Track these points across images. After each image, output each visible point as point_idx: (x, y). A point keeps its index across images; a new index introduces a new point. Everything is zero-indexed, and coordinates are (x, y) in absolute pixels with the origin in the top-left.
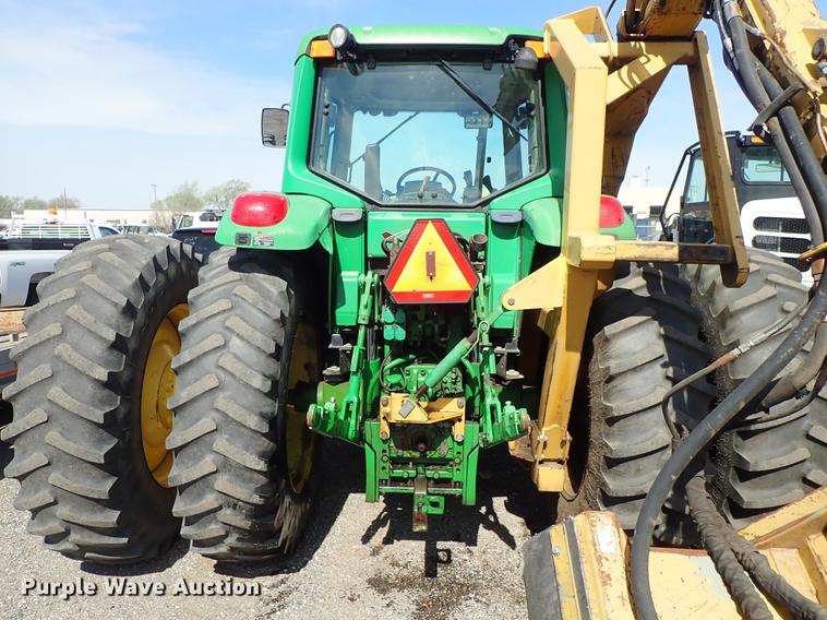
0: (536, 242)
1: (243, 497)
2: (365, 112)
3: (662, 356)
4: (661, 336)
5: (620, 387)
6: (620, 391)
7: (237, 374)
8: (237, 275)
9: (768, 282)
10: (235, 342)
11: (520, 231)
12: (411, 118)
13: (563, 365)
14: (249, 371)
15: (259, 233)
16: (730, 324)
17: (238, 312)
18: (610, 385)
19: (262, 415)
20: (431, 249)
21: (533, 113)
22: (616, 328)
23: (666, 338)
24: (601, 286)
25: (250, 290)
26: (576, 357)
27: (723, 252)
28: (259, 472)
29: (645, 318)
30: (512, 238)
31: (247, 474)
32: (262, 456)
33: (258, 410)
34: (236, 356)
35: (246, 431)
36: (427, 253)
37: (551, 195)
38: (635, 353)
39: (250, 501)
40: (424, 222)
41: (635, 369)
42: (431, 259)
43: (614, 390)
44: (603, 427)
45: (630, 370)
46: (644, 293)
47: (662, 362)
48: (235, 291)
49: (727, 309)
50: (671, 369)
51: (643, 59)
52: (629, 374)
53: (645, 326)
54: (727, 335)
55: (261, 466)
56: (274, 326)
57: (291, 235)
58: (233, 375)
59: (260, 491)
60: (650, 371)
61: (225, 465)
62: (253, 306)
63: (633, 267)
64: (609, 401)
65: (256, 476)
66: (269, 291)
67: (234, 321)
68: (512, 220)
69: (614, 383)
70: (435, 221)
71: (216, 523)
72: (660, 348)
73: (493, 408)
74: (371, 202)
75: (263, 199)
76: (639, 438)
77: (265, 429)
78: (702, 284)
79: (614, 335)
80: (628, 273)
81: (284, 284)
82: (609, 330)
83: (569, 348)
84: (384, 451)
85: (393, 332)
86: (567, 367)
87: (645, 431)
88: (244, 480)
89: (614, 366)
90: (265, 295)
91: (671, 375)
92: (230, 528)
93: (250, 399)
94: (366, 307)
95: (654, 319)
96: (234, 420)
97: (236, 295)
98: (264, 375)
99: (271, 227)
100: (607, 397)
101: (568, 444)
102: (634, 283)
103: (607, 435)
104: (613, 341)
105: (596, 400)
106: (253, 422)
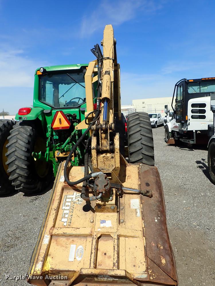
1: (23, 174)
2: (62, 84)
7: (19, 148)
8: (21, 126)
10: (19, 141)
12: (74, 85)
14: (22, 147)
15: (24, 116)
17: (20, 134)
19: (25, 156)
20: (60, 118)
25: (23, 130)
28: (26, 169)
31: (23, 169)
32: (26, 165)
33: (24, 155)
34: (19, 144)
35: (22, 160)
36: (59, 119)
39: (25, 175)
40: (58, 111)
42: (60, 120)
48: (20, 130)
55: (26, 167)
56: (28, 137)
57: (31, 116)
58: (18, 148)
59: (26, 173)
61: (18, 167)
62: (23, 133)
65: (25, 169)
66: (28, 130)
67: (19, 136)
70: (60, 111)
71: (18, 181)
74: (54, 108)
75: (25, 109)
77: (26, 159)
81: (31, 128)
84: (57, 165)
85: (56, 137)
88: (23, 171)
90: (27, 131)
92: (22, 182)
93: (22, 153)
94: (50, 132)
96: (19, 157)
97: (20, 131)
98: (25, 147)
99: (26, 115)
106: (23, 157)
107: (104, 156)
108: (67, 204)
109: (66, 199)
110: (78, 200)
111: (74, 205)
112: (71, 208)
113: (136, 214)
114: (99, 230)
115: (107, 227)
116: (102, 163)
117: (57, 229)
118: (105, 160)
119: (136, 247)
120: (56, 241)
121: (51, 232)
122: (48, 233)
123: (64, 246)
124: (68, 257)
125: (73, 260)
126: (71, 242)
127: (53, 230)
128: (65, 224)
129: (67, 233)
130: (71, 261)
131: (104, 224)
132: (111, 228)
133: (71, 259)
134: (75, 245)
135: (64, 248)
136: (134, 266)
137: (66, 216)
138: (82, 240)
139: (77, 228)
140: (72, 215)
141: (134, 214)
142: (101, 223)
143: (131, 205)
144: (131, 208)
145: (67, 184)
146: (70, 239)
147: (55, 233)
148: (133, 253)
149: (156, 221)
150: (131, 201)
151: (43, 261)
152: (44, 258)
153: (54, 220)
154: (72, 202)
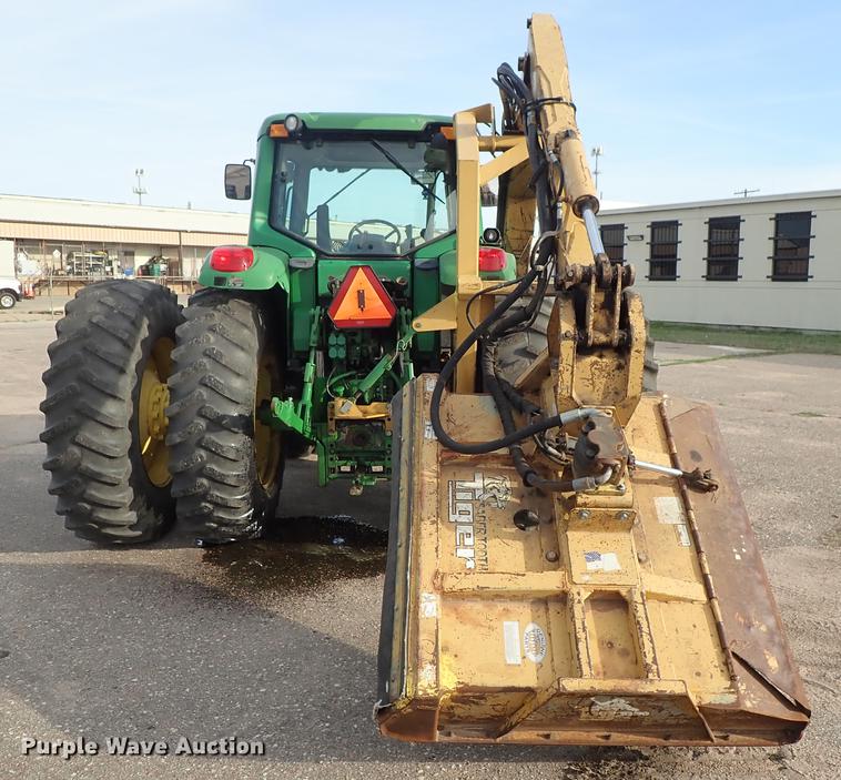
107: (596, 363)
108: (461, 506)
109: (454, 491)
110: (494, 497)
111: (483, 512)
112: (477, 519)
113: (679, 539)
114: (587, 578)
115: (607, 570)
116: (587, 383)
117: (457, 578)
118: (597, 372)
119: (695, 626)
120: (456, 610)
121: (438, 584)
122: (430, 587)
123: (483, 624)
124: (503, 654)
125: (519, 662)
126: (500, 615)
127: (442, 580)
128: (470, 564)
129: (489, 588)
130: (515, 665)
131: (597, 562)
132: (619, 572)
133: (515, 659)
134: (516, 624)
135: (483, 630)
136: (698, 674)
137: (469, 542)
138: (534, 609)
139: (517, 575)
140: (485, 540)
141: (673, 538)
142: (588, 560)
143: (658, 512)
144: (661, 522)
145: (447, 448)
146: (496, 606)
147: (451, 589)
148: (689, 643)
149: (738, 557)
150: (656, 503)
151: (435, 663)
152: (436, 654)
153: (437, 551)
154: (474, 502)
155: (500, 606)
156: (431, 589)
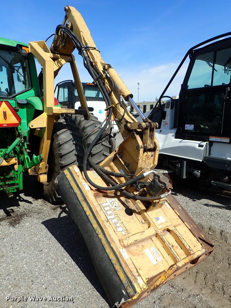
0: (36, 109)
3: (72, 139)
4: (71, 134)
5: (63, 148)
6: (63, 149)
9: (92, 120)
11: (26, 106)
13: (46, 144)
16: (85, 131)
18: (60, 148)
21: (26, 70)
22: (60, 132)
23: (72, 134)
24: (55, 121)
26: (49, 141)
27: (84, 111)
29: (67, 129)
30: (24, 108)
36: (4, 112)
37: (34, 96)
38: (65, 139)
40: (2, 102)
41: (66, 142)
42: (5, 114)
43: (61, 149)
44: (59, 159)
45: (65, 143)
46: (65, 123)
47: (72, 140)
49: (84, 127)
50: (74, 141)
51: (60, 60)
52: (65, 144)
53: (67, 131)
54: (85, 133)
60: (69, 143)
63: (61, 117)
64: (60, 152)
68: (24, 103)
69: (61, 147)
70: (5, 102)
72: (71, 137)
73: (27, 158)
76: (69, 160)
78: (77, 121)
79: (59, 134)
80: (60, 118)
82: (58, 133)
83: (48, 139)
86: (47, 144)
87: (70, 158)
89: (61, 142)
91: (75, 143)
95: (69, 130)
100: (59, 151)
101: (48, 167)
102: (62, 121)
103: (61, 161)
104: (59, 136)
105: (57, 152)
107: (147, 155)
109: (104, 208)
111: (116, 213)
112: (116, 215)
113: (167, 206)
114: (160, 226)
115: (163, 222)
116: (144, 162)
117: (127, 240)
119: (185, 232)
121: (123, 244)
122: (121, 247)
123: (140, 253)
124: (151, 262)
126: (142, 248)
127: (123, 242)
128: (124, 233)
129: (137, 240)
130: (156, 264)
131: (159, 220)
132: (166, 222)
133: (154, 262)
134: (148, 249)
135: (141, 256)
136: (195, 246)
137: (118, 225)
138: (149, 242)
139: (143, 232)
140: (122, 223)
141: (165, 207)
142: (157, 220)
145: (97, 192)
147: (127, 245)
149: (180, 208)
151: (139, 275)
152: (138, 272)
153: (115, 232)
154: (111, 210)
155: (140, 245)
156: (122, 248)
